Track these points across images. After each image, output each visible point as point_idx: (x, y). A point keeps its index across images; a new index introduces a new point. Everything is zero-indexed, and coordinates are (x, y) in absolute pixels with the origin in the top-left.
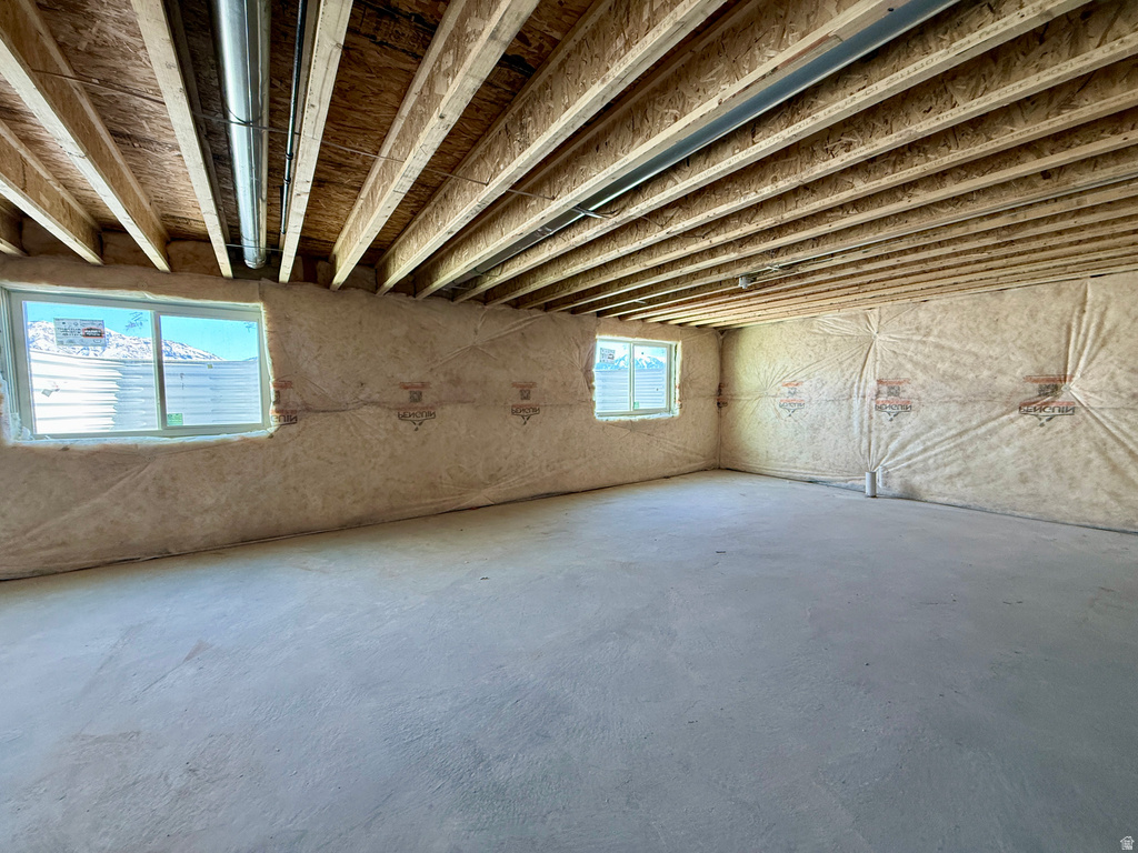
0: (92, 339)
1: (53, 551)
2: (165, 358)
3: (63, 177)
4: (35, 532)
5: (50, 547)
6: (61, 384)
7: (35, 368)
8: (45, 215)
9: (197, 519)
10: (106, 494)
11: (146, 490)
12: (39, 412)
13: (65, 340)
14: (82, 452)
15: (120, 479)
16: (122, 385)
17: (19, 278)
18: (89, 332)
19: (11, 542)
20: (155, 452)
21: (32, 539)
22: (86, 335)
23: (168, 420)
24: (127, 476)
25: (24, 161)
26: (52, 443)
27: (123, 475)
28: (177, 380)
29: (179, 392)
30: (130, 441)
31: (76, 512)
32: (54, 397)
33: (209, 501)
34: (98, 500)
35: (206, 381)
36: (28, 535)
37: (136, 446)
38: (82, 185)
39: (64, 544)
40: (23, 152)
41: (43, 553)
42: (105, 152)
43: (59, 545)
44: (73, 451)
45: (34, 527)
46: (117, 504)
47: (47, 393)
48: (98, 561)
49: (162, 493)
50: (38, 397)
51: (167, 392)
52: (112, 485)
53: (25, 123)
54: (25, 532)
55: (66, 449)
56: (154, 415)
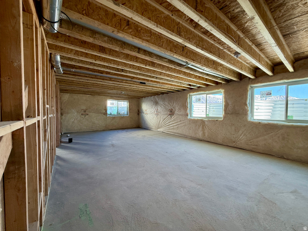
0: (268, 95)
1: (254, 147)
2: (289, 99)
3: (267, 55)
4: (251, 141)
5: (254, 145)
6: (260, 107)
7: (255, 104)
8: (263, 66)
9: (295, 150)
10: (268, 136)
11: (279, 137)
12: (255, 114)
13: (262, 96)
14: (263, 124)
15: (272, 133)
16: (274, 107)
17: (254, 83)
18: (268, 94)
19: (247, 142)
20: (283, 127)
21: (251, 142)
22: (267, 95)
23: (288, 118)
24: (274, 132)
25: (260, 55)
26: (257, 121)
27: (273, 131)
28: (292, 106)
29: (292, 109)
30: (276, 122)
31: (260, 138)
32: (258, 111)
33: (301, 145)
34: (265, 137)
35: (303, 105)
36: (250, 141)
37: (277, 124)
38: (271, 56)
39: (256, 145)
40: (260, 53)
41: (253, 146)
42: (281, 42)
43: (256, 146)
44: (261, 124)
45: (251, 140)
46: (270, 139)
47: (257, 109)
48: (263, 152)
49: (284, 139)
50: (255, 110)
51: (289, 109)
52: (269, 134)
53: (262, 46)
54: (250, 140)
55: (260, 123)
56: (283, 116)
